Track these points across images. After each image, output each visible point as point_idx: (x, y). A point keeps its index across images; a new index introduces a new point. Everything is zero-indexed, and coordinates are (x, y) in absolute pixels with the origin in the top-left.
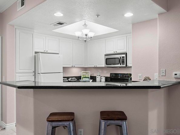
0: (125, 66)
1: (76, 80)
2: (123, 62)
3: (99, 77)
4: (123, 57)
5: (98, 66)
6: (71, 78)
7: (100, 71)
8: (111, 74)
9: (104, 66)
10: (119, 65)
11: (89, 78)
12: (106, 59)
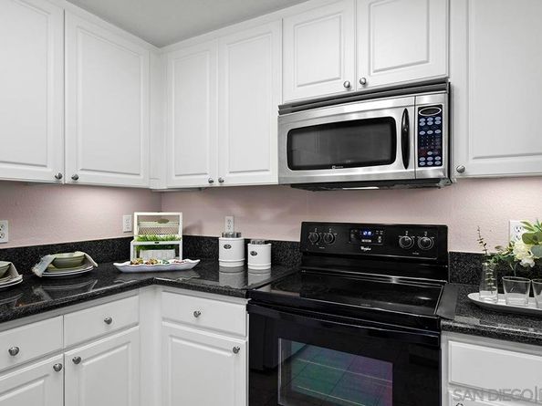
1: (90, 268)
5: (232, 180)
6: (51, 257)
7: (238, 210)
9: (275, 181)
10: (394, 170)
11: (175, 247)
12: (293, 133)
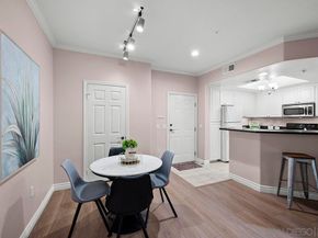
2: (310, 112)
3: (272, 127)
4: (311, 107)
8: (288, 124)
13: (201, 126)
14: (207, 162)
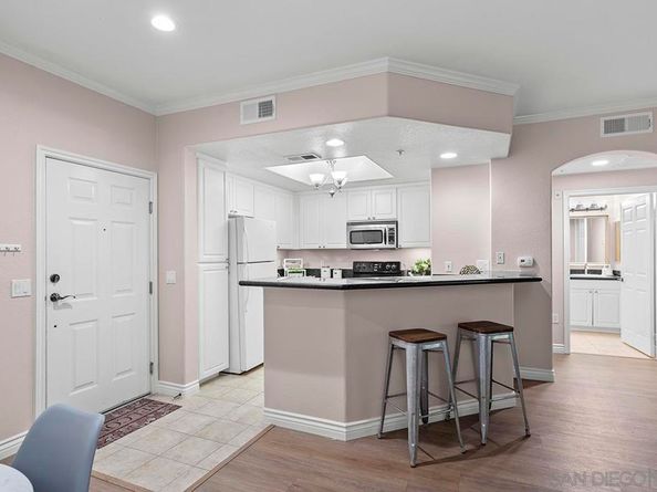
0: (394, 246)
2: (391, 238)
3: (328, 270)
4: (392, 229)
5: (328, 246)
7: (326, 257)
8: (355, 263)
9: (345, 247)
10: (382, 245)
11: (302, 272)
12: (352, 232)
13: (170, 276)
14: (191, 387)
